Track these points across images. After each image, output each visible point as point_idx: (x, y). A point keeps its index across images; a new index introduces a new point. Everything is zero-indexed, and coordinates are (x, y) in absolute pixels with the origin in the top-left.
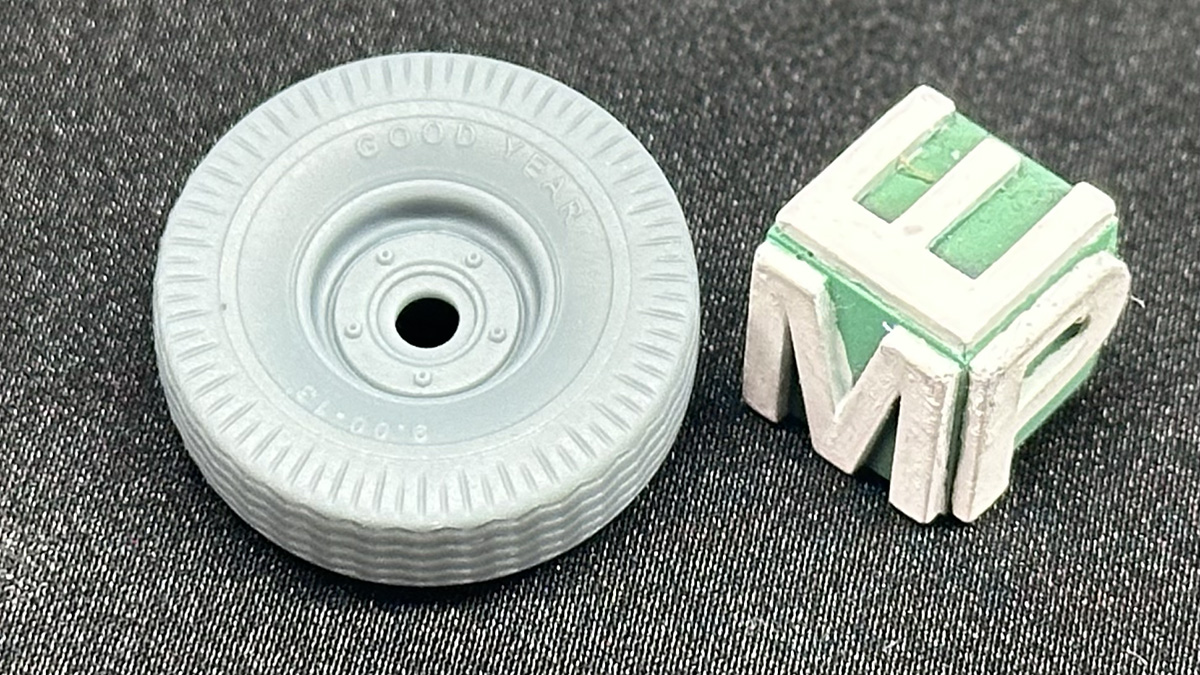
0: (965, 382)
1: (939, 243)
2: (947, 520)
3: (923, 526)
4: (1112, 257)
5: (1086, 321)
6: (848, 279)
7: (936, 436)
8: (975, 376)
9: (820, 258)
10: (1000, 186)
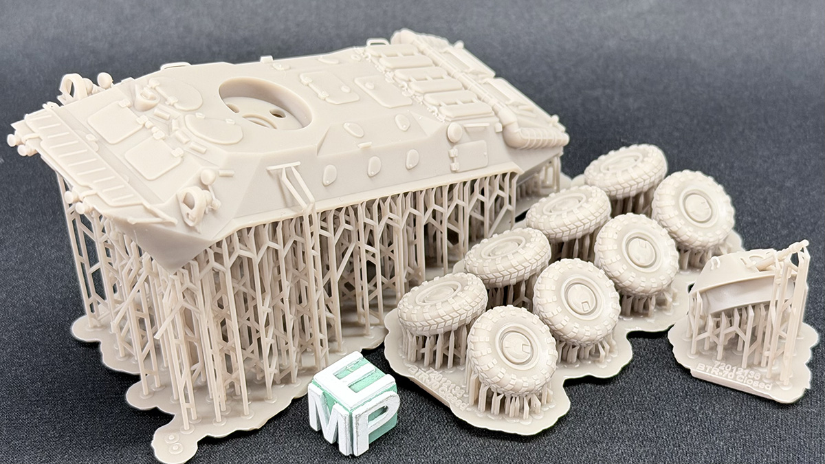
0: (351, 417)
1: (351, 385)
2: (353, 456)
3: (346, 456)
4: (394, 393)
5: (387, 407)
6: (328, 392)
7: (346, 431)
8: (354, 416)
9: (323, 387)
10: (370, 374)
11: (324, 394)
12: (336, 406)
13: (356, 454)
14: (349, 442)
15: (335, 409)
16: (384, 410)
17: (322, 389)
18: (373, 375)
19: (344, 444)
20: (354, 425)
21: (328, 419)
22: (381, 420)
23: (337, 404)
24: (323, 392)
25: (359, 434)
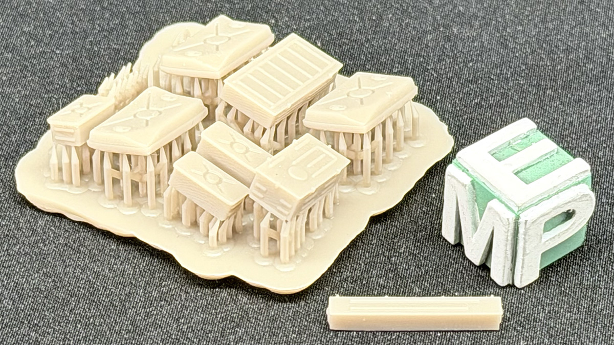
0: (517, 223)
1: (519, 172)
2: (512, 287)
3: (502, 287)
4: (586, 189)
5: (574, 212)
6: (480, 180)
7: (506, 245)
8: (522, 220)
9: (471, 172)
10: (548, 156)
11: (473, 183)
12: (493, 204)
13: (518, 284)
14: (509, 264)
15: (490, 209)
16: (569, 215)
17: (470, 176)
18: (553, 158)
19: (501, 267)
20: (521, 236)
21: (475, 226)
22: (563, 233)
23: (495, 201)
24: (471, 179)
25: (528, 252)
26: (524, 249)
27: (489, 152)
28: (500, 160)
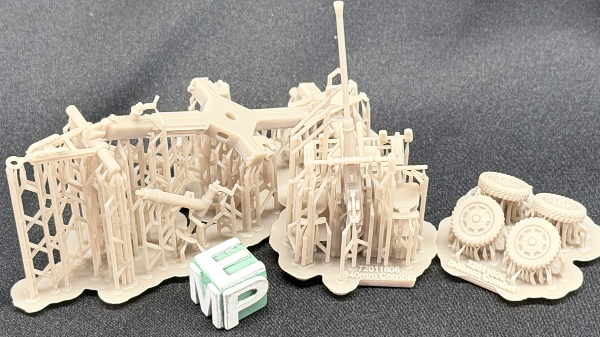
0: (222, 296)
1: (226, 268)
2: (223, 329)
3: (218, 329)
4: (264, 278)
5: (256, 290)
6: (205, 272)
7: (217, 308)
8: (224, 296)
9: (201, 267)
10: (244, 259)
11: (202, 273)
12: (210, 285)
13: (226, 328)
14: (220, 317)
15: (209, 287)
16: (254, 292)
17: (200, 268)
18: (247, 260)
19: (216, 319)
20: (225, 303)
21: (204, 294)
22: (251, 301)
23: (211, 283)
24: (200, 271)
25: (229, 311)
26: (227, 309)
27: (212, 257)
28: (216, 261)
